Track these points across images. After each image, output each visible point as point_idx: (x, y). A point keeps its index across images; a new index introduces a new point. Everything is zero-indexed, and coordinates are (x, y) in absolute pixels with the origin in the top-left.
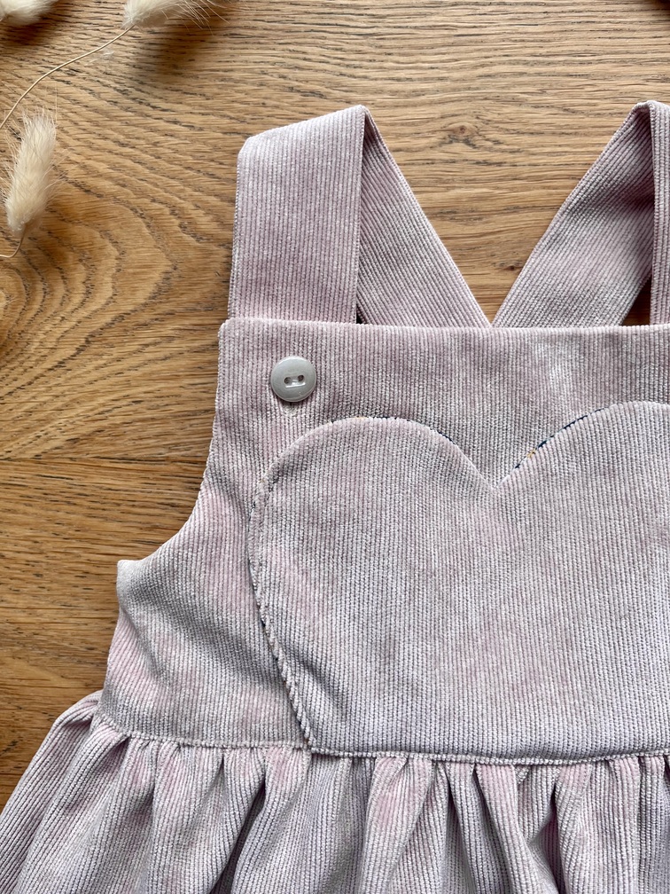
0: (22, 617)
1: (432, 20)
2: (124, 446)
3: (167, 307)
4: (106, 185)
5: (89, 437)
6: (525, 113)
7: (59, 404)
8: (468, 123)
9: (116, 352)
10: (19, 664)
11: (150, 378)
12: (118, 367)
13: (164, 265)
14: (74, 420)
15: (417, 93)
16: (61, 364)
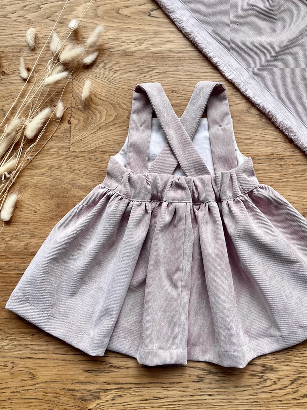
0: (83, 183)
1: (170, 70)
2: (106, 149)
3: (116, 122)
4: (105, 99)
5: (99, 147)
6: (187, 88)
7: (93, 140)
8: (176, 89)
9: (105, 131)
10: (82, 192)
11: (112, 136)
12: (105, 134)
13: (116, 114)
14: (96, 144)
15: (166, 83)
16: (94, 133)
